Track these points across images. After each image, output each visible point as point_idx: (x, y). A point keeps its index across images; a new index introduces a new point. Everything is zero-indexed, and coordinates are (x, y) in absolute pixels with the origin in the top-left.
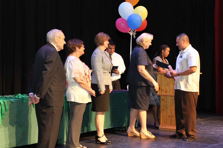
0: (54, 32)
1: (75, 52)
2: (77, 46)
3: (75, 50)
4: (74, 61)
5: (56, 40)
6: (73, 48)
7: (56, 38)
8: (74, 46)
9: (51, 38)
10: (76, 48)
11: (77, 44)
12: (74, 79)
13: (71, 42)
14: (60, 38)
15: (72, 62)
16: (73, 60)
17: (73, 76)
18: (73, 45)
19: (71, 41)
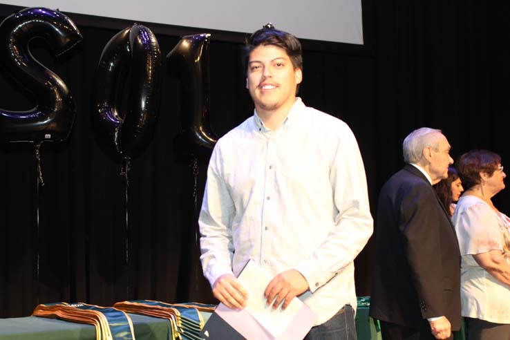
0: (422, 136)
1: (477, 186)
2: (483, 168)
3: (478, 181)
4: (476, 209)
5: (427, 157)
6: (472, 173)
7: (426, 152)
8: (475, 170)
9: (414, 151)
10: (482, 174)
11: (484, 165)
12: (476, 257)
13: (466, 160)
14: (437, 150)
15: (469, 213)
16: (471, 209)
17: (472, 251)
18: (473, 165)
19: (466, 157)
